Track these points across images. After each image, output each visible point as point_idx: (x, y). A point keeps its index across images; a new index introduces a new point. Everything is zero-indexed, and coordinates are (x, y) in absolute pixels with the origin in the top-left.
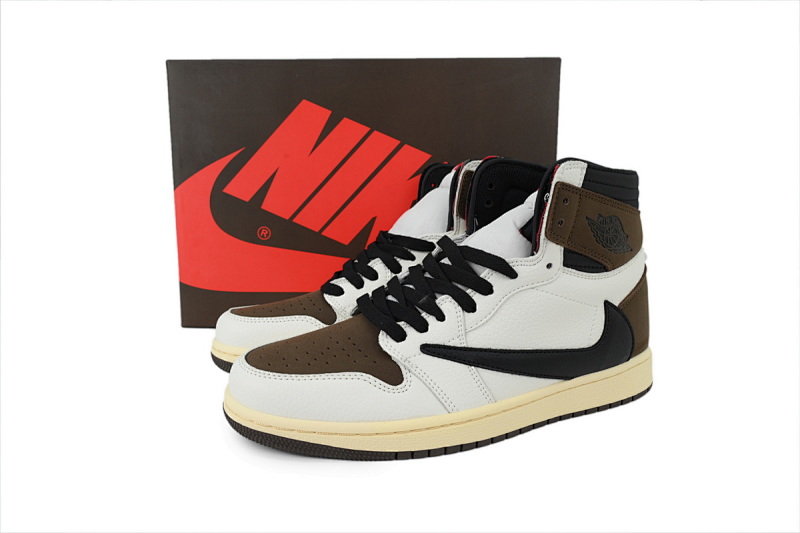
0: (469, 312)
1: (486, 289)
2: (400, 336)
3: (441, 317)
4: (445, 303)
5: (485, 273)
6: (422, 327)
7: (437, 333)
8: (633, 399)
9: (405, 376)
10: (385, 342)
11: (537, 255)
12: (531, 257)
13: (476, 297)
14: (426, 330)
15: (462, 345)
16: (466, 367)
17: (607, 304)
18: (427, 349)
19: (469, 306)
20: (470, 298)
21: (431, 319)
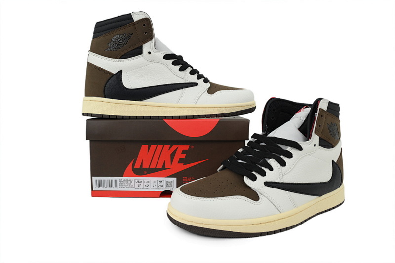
0: (283, 166)
1: (290, 156)
2: (254, 178)
3: (271, 169)
4: (272, 162)
5: (289, 149)
6: (263, 174)
7: (270, 176)
8: (337, 206)
9: (260, 197)
10: (247, 181)
11: (310, 140)
12: (307, 141)
13: (286, 159)
14: (265, 175)
15: (282, 182)
16: (284, 191)
17: (333, 161)
18: (267, 184)
19: (283, 164)
20: (283, 160)
21: (266, 170)
